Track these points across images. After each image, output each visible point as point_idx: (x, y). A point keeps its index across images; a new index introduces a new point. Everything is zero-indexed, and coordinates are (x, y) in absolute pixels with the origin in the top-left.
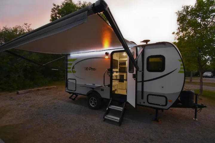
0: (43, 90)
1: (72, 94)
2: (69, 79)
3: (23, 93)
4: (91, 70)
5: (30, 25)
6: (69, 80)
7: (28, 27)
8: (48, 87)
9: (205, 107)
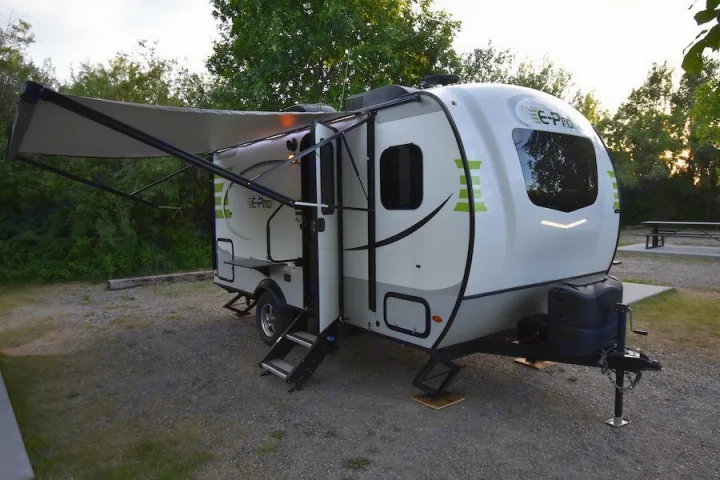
0: (184, 279)
1: (237, 294)
2: (220, 240)
3: (124, 285)
4: (261, 206)
5: (156, 43)
6: (220, 244)
7: (149, 53)
8: (202, 272)
9: (656, 367)
